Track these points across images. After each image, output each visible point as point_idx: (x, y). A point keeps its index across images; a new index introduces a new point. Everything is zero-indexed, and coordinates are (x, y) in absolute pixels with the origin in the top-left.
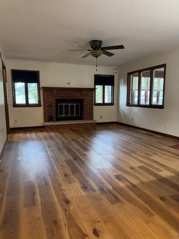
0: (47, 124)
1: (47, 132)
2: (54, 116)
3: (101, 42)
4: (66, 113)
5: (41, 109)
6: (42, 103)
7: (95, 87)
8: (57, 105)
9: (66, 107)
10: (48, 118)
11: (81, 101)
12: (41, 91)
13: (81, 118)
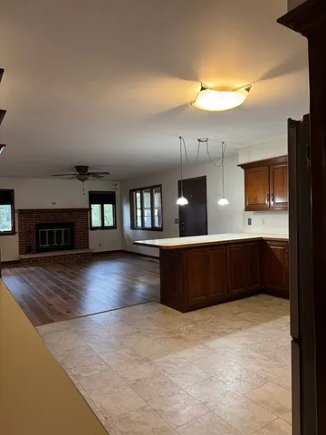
0: (23, 257)
1: (24, 267)
2: (34, 247)
3: (86, 167)
4: (51, 242)
5: (15, 238)
6: (17, 230)
7: (90, 206)
8: (37, 232)
9: (51, 233)
10: (26, 248)
11: (72, 225)
12: (16, 215)
13: (71, 248)
